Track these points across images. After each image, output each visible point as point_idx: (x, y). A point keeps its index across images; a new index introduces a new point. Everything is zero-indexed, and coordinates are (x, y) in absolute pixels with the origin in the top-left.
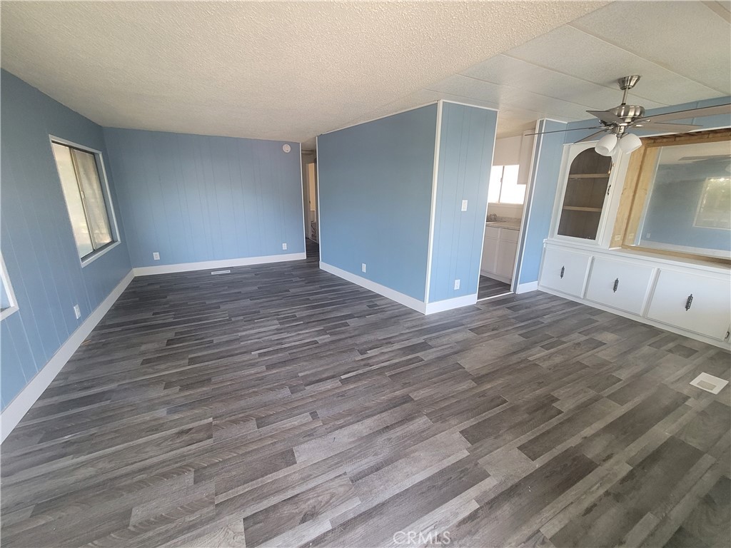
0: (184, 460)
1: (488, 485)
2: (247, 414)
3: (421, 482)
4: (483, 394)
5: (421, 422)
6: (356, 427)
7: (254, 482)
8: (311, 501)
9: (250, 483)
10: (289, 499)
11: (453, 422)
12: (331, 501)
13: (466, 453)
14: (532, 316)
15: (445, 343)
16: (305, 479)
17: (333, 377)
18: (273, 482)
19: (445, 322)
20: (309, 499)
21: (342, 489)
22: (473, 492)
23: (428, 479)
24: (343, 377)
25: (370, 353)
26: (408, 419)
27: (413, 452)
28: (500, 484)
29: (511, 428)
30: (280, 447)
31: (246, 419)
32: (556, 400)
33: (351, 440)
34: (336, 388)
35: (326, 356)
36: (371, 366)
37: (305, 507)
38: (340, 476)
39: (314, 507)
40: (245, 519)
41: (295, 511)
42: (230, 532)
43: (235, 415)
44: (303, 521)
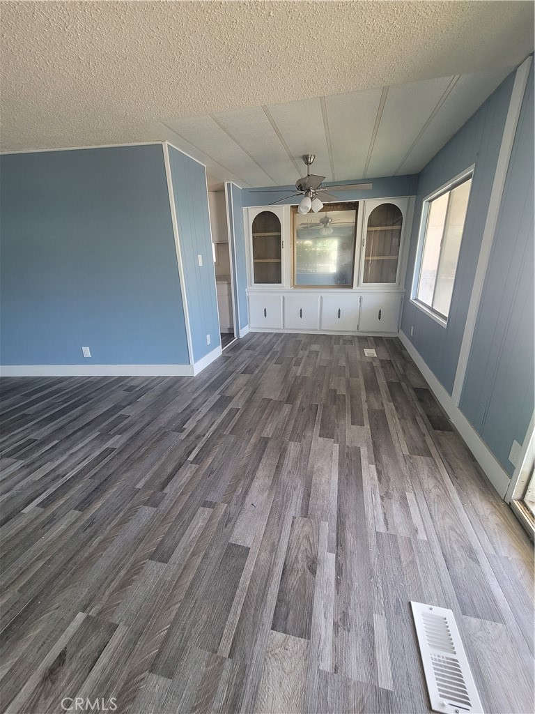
0: (114, 683)
1: (364, 451)
2: (128, 565)
3: (339, 479)
4: (302, 409)
5: (293, 448)
6: (257, 484)
7: (236, 599)
8: (300, 557)
9: (234, 604)
10: (283, 573)
11: (309, 434)
12: (312, 541)
13: (337, 446)
14: (267, 350)
15: (237, 390)
16: (274, 549)
17: (180, 466)
19: (218, 375)
20: (296, 558)
21: (306, 528)
22: (364, 462)
23: (340, 474)
24: (191, 458)
25: (189, 426)
26: (283, 452)
27: (313, 466)
28: (368, 448)
29: (337, 417)
30: (216, 553)
31: (136, 569)
32: (335, 391)
33: (266, 494)
34: (197, 471)
35: (144, 454)
36: (204, 436)
37: (301, 564)
38: (293, 522)
39: (307, 557)
40: (273, 628)
41: (299, 576)
42: (277, 651)
43: (112, 581)
44: (314, 572)
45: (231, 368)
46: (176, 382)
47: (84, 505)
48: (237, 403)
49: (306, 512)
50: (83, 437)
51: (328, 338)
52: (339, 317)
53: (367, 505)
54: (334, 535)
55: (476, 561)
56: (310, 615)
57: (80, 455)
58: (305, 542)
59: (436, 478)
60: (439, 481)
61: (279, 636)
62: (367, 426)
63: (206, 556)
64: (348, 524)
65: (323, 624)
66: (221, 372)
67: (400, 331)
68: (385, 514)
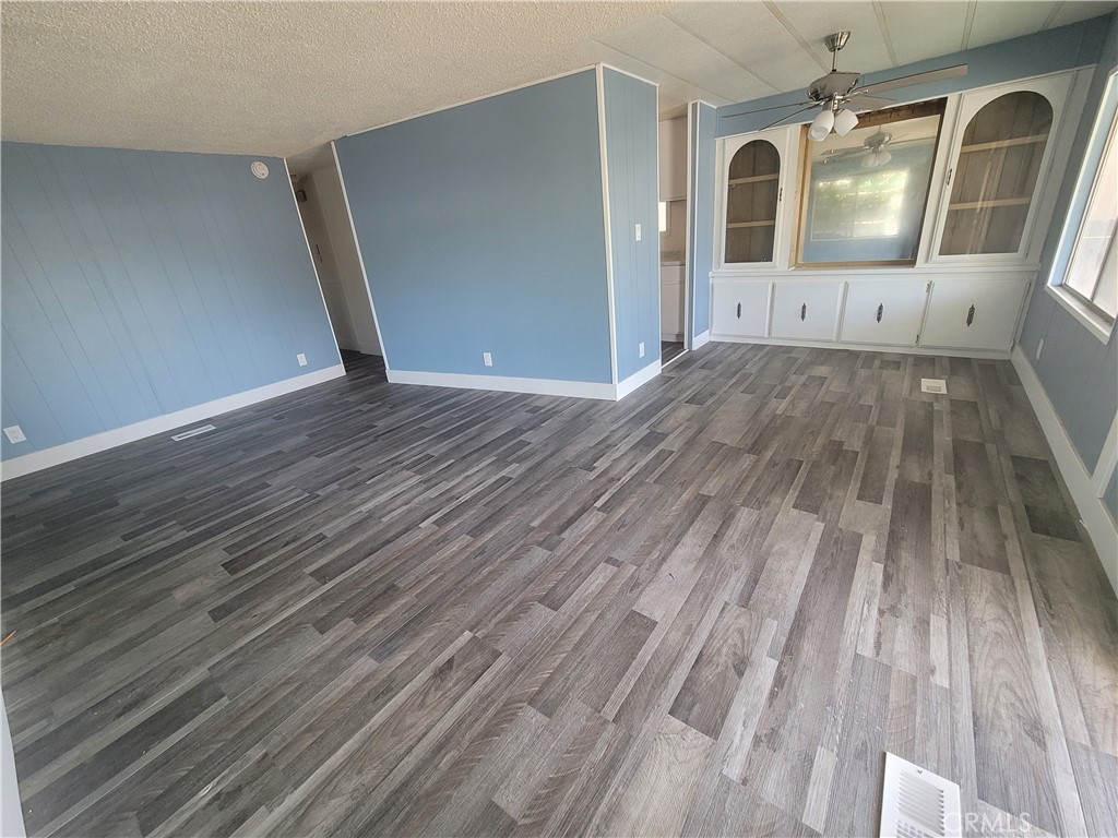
0: (494, 701)
1: (869, 542)
2: (516, 601)
3: (812, 571)
4: (773, 463)
5: (745, 517)
6: (680, 552)
7: (631, 670)
8: (724, 650)
9: (628, 674)
10: (697, 662)
11: (776, 501)
12: (746, 638)
13: (821, 526)
14: (733, 370)
15: (675, 425)
16: (690, 632)
17: (583, 510)
18: (656, 655)
19: (649, 402)
20: (719, 650)
21: (742, 621)
22: (864, 556)
23: (815, 564)
24: (598, 504)
25: (601, 465)
26: (727, 519)
27: (772, 546)
28: (879, 536)
29: (832, 484)
30: (614, 617)
31: (523, 608)
32: (841, 444)
33: (692, 567)
34: (604, 520)
35: (543, 490)
36: (619, 480)
37: (725, 659)
38: (723, 608)
39: (735, 654)
40: (672, 712)
41: (719, 670)
42: (671, 736)
43: (499, 612)
44: (740, 674)
45: (671, 394)
46: (591, 408)
47: (476, 532)
48: (673, 443)
49: (746, 601)
50: (479, 460)
51: (850, 357)
52: (879, 319)
53: (851, 616)
54: (783, 640)
55: (1042, 744)
56: (724, 717)
57: (475, 479)
58: (736, 637)
59: (1005, 608)
60: (1009, 614)
61: (677, 724)
62: (887, 505)
63: (601, 616)
64: (809, 630)
65: (740, 731)
66: (656, 398)
67: (1017, 346)
68: (879, 634)
